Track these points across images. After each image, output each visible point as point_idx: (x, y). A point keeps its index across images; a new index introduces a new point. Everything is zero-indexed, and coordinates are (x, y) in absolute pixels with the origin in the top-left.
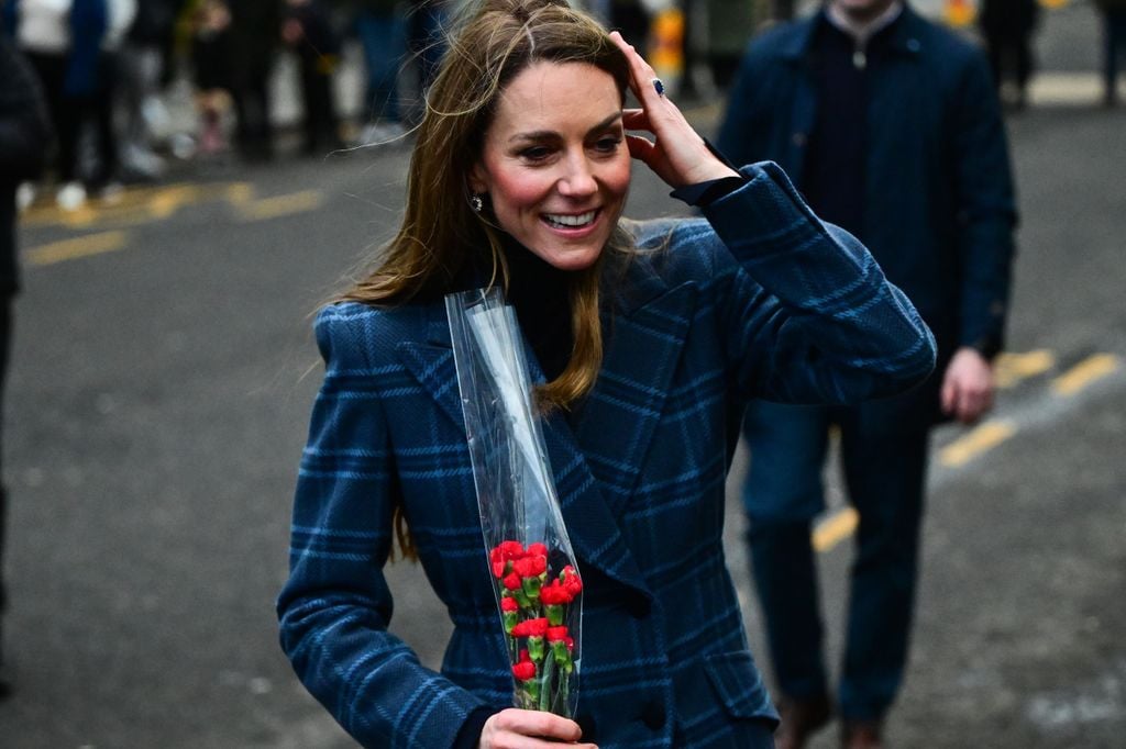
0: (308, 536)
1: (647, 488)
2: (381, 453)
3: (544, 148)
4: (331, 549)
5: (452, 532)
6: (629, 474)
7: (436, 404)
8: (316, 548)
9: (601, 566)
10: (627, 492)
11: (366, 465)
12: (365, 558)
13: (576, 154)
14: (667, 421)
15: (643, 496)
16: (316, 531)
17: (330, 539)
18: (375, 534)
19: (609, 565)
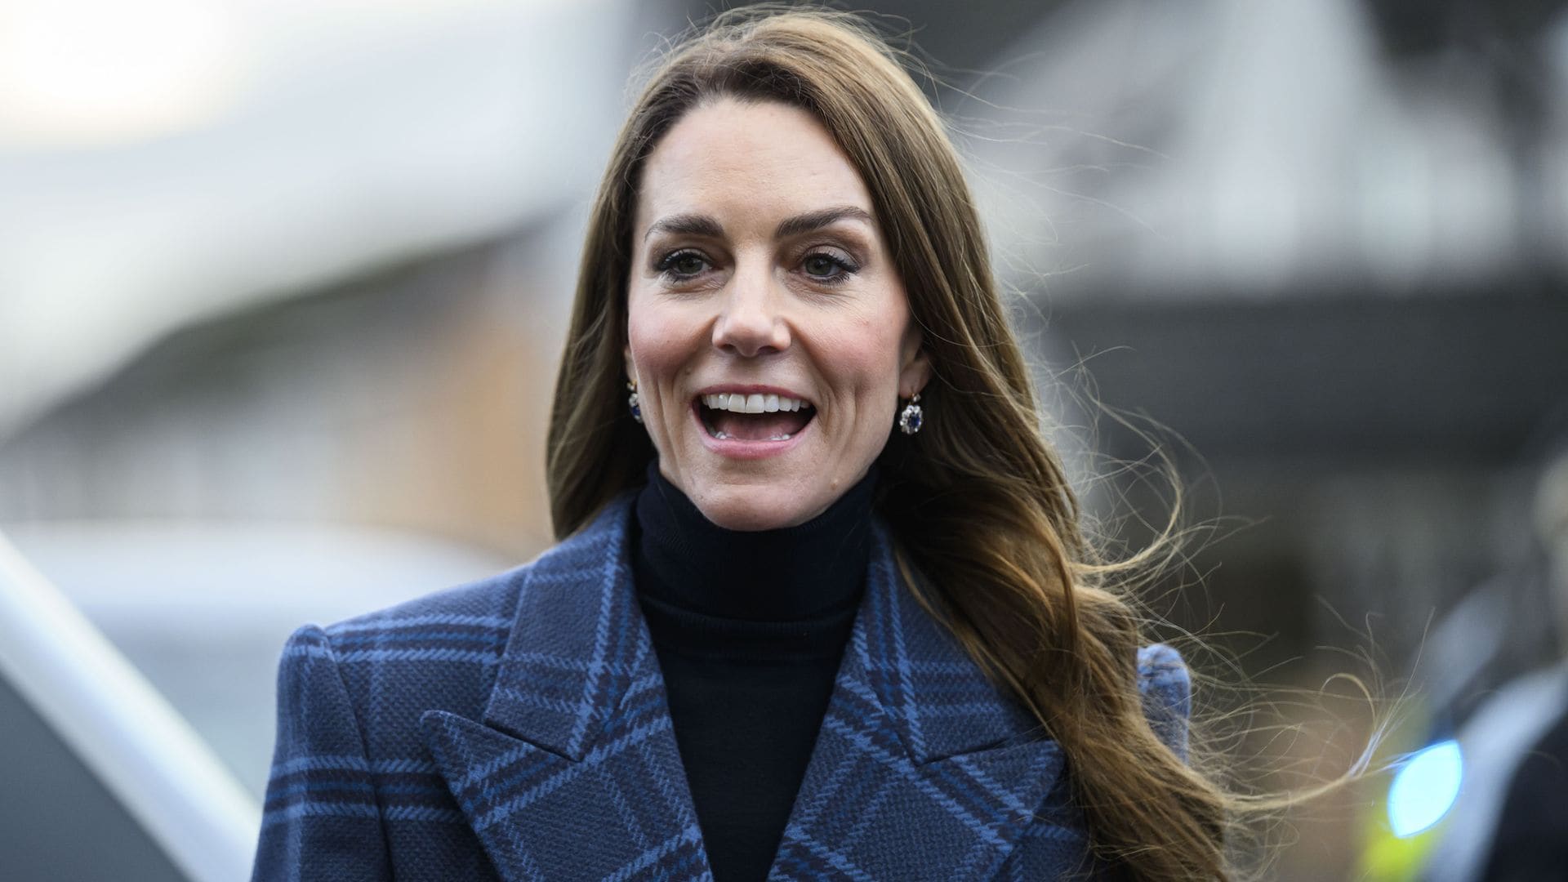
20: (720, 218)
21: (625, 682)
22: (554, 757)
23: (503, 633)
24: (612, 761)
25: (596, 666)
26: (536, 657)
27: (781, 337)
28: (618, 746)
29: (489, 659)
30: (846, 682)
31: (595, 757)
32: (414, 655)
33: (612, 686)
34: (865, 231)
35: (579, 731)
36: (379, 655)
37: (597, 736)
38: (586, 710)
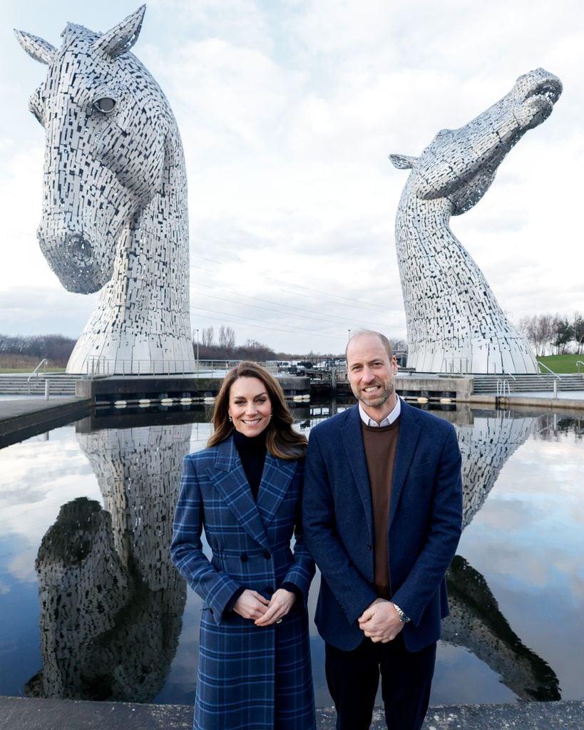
0: (178, 526)
1: (276, 520)
2: (199, 501)
3: (241, 401)
4: (184, 530)
5: (215, 526)
6: (271, 515)
7: (215, 487)
8: (181, 530)
9: (258, 540)
10: (270, 521)
11: (193, 505)
12: (195, 533)
13: (250, 403)
14: (285, 501)
15: (274, 523)
16: (181, 524)
17: (184, 527)
18: (198, 525)
19: (261, 540)
20: (245, 396)
21: (235, 460)
22: (225, 473)
23: (216, 453)
24: (234, 472)
25: (231, 458)
26: (222, 457)
27: (256, 413)
28: (235, 470)
29: (214, 458)
30: (267, 457)
31: (232, 472)
32: (203, 458)
33: (233, 461)
34: (266, 395)
35: (229, 468)
36: (197, 459)
37: (232, 469)
38: (230, 465)
